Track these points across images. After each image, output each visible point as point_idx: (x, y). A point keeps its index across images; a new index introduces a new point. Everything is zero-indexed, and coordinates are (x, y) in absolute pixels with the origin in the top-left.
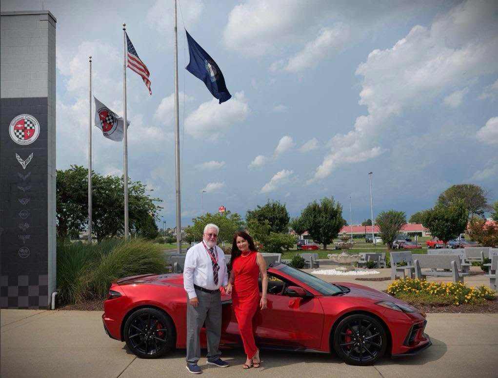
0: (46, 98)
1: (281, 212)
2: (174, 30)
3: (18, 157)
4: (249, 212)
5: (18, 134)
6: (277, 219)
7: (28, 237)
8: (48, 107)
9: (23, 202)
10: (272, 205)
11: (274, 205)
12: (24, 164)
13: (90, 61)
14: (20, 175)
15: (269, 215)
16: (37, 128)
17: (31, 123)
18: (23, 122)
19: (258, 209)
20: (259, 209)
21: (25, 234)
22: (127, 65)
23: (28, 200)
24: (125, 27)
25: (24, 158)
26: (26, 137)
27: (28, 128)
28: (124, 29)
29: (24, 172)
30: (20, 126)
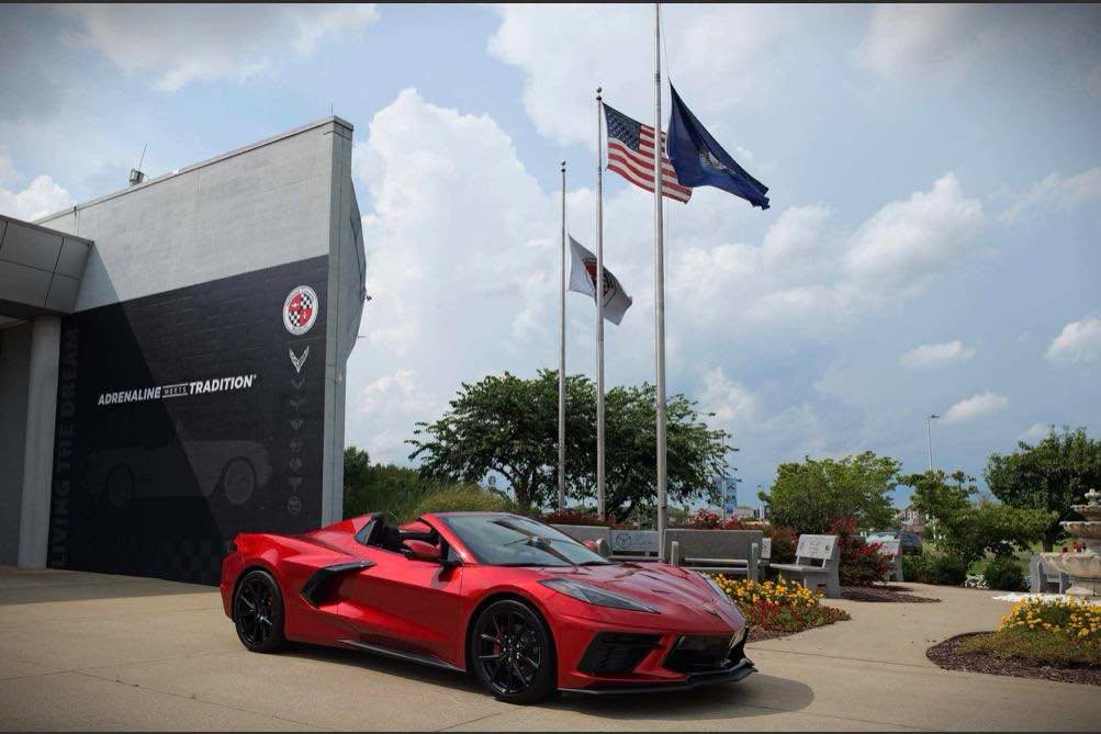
0: (325, 258)
1: (1089, 459)
2: (654, 79)
3: (292, 353)
4: (997, 459)
5: (293, 318)
6: (1075, 475)
7: (299, 480)
8: (330, 270)
9: (296, 424)
10: (1062, 441)
11: (1069, 441)
12: (298, 364)
13: (564, 171)
14: (293, 382)
15: (1049, 466)
16: (315, 306)
17: (308, 298)
18: (298, 299)
19: (1021, 452)
20: (1027, 452)
21: (296, 476)
22: (604, 167)
23: (301, 422)
24: (601, 94)
25: (298, 355)
26: (302, 322)
27: (305, 307)
28: (599, 99)
29: (298, 377)
30: (295, 305)
